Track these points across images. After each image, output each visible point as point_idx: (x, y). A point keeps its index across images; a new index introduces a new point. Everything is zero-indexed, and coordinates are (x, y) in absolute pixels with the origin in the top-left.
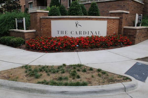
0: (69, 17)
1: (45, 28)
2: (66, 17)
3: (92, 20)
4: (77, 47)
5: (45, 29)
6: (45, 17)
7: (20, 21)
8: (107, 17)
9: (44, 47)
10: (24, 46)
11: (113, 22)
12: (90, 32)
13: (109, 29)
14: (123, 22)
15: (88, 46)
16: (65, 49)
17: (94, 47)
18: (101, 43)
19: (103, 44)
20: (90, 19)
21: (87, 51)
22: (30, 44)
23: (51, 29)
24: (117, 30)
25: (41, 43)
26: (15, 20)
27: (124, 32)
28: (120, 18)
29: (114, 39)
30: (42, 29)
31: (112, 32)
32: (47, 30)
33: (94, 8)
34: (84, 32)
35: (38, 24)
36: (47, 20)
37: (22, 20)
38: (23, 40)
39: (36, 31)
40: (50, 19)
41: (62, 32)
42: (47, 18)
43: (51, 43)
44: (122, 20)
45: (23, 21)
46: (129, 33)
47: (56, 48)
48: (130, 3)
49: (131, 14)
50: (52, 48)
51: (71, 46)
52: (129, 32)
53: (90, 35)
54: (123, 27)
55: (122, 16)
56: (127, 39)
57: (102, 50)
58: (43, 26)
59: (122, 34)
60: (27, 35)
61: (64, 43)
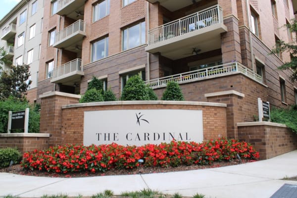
0: (123, 104)
1: (71, 129)
2: (116, 104)
3: (170, 108)
4: (139, 163)
5: (70, 132)
6: (71, 106)
7: (17, 116)
8: (201, 103)
9: (65, 164)
10: (18, 167)
11: (215, 114)
12: (167, 135)
13: (209, 127)
14: (234, 113)
15: (165, 162)
16: (113, 169)
17: (179, 164)
18: (193, 155)
19: (199, 157)
20: (167, 106)
21: (162, 172)
22: (32, 159)
23: (83, 130)
24: (224, 130)
25: (58, 157)
26: (7, 113)
27: (239, 134)
28: (228, 106)
29: (221, 146)
30: (63, 132)
31: (214, 135)
32: (74, 133)
33: (172, 91)
34: (154, 134)
35: (56, 120)
36: (75, 110)
37: (23, 114)
38: (18, 153)
39: (51, 136)
40: (82, 109)
41: (107, 135)
42: (76, 108)
43: (81, 156)
44: (232, 109)
45: (24, 116)
46: (250, 136)
47: (92, 165)
48: (242, 81)
49: (248, 102)
50: (81, 167)
51: (126, 163)
52: (250, 134)
53: (168, 141)
54: (236, 124)
55: (232, 102)
56: (249, 147)
57: (197, 169)
58: (67, 126)
59: (236, 139)
60: (29, 142)
61: (110, 155)
